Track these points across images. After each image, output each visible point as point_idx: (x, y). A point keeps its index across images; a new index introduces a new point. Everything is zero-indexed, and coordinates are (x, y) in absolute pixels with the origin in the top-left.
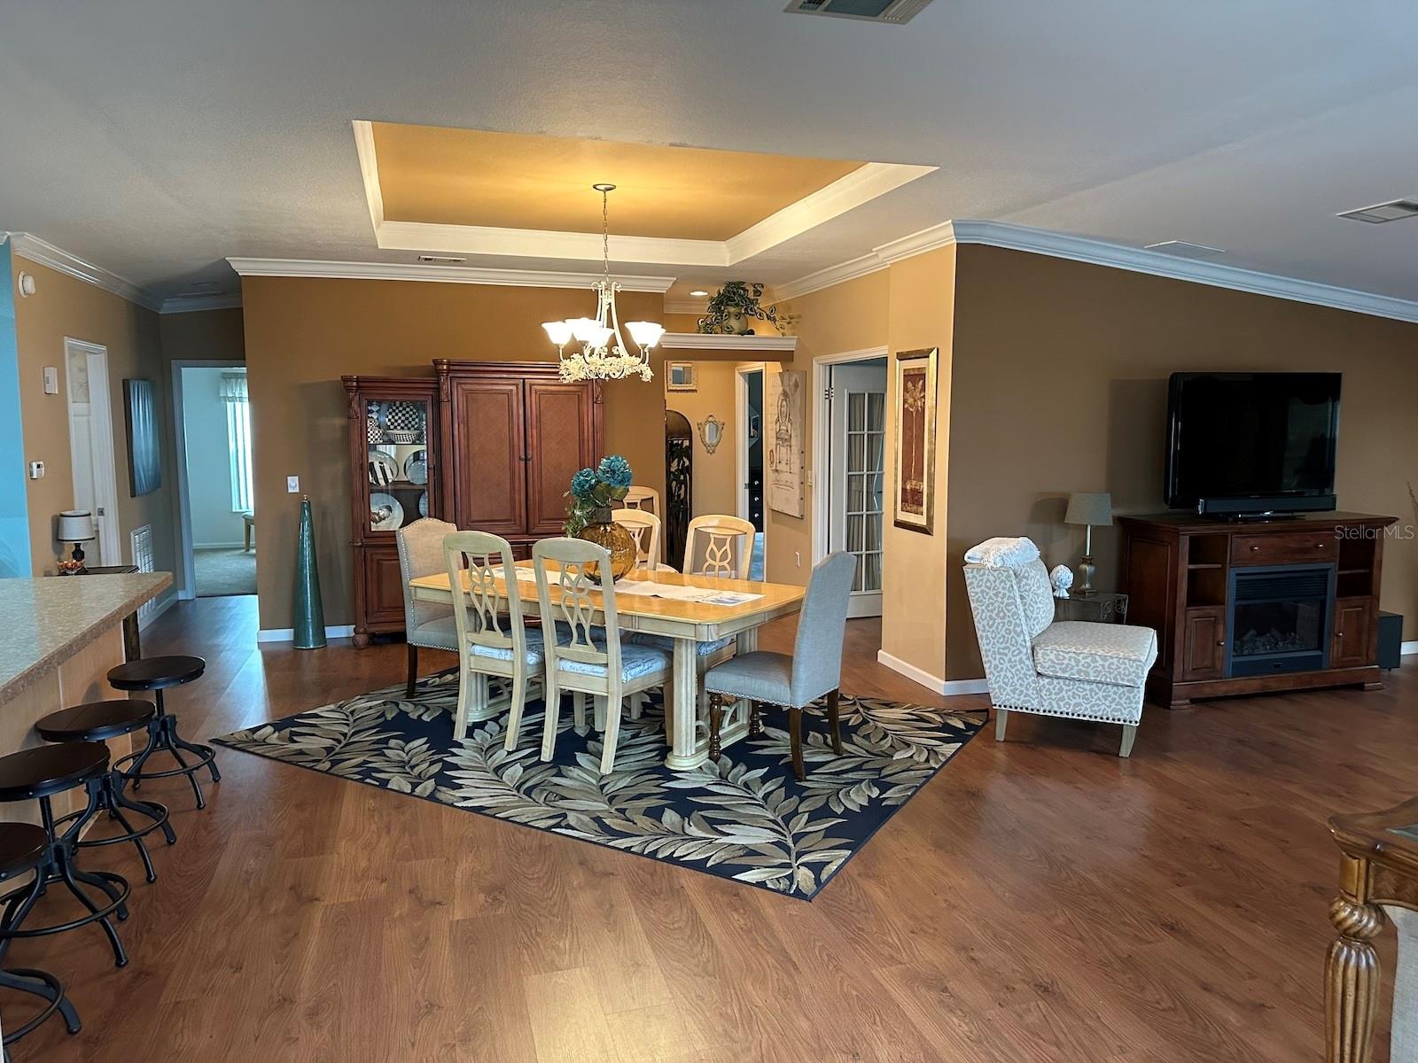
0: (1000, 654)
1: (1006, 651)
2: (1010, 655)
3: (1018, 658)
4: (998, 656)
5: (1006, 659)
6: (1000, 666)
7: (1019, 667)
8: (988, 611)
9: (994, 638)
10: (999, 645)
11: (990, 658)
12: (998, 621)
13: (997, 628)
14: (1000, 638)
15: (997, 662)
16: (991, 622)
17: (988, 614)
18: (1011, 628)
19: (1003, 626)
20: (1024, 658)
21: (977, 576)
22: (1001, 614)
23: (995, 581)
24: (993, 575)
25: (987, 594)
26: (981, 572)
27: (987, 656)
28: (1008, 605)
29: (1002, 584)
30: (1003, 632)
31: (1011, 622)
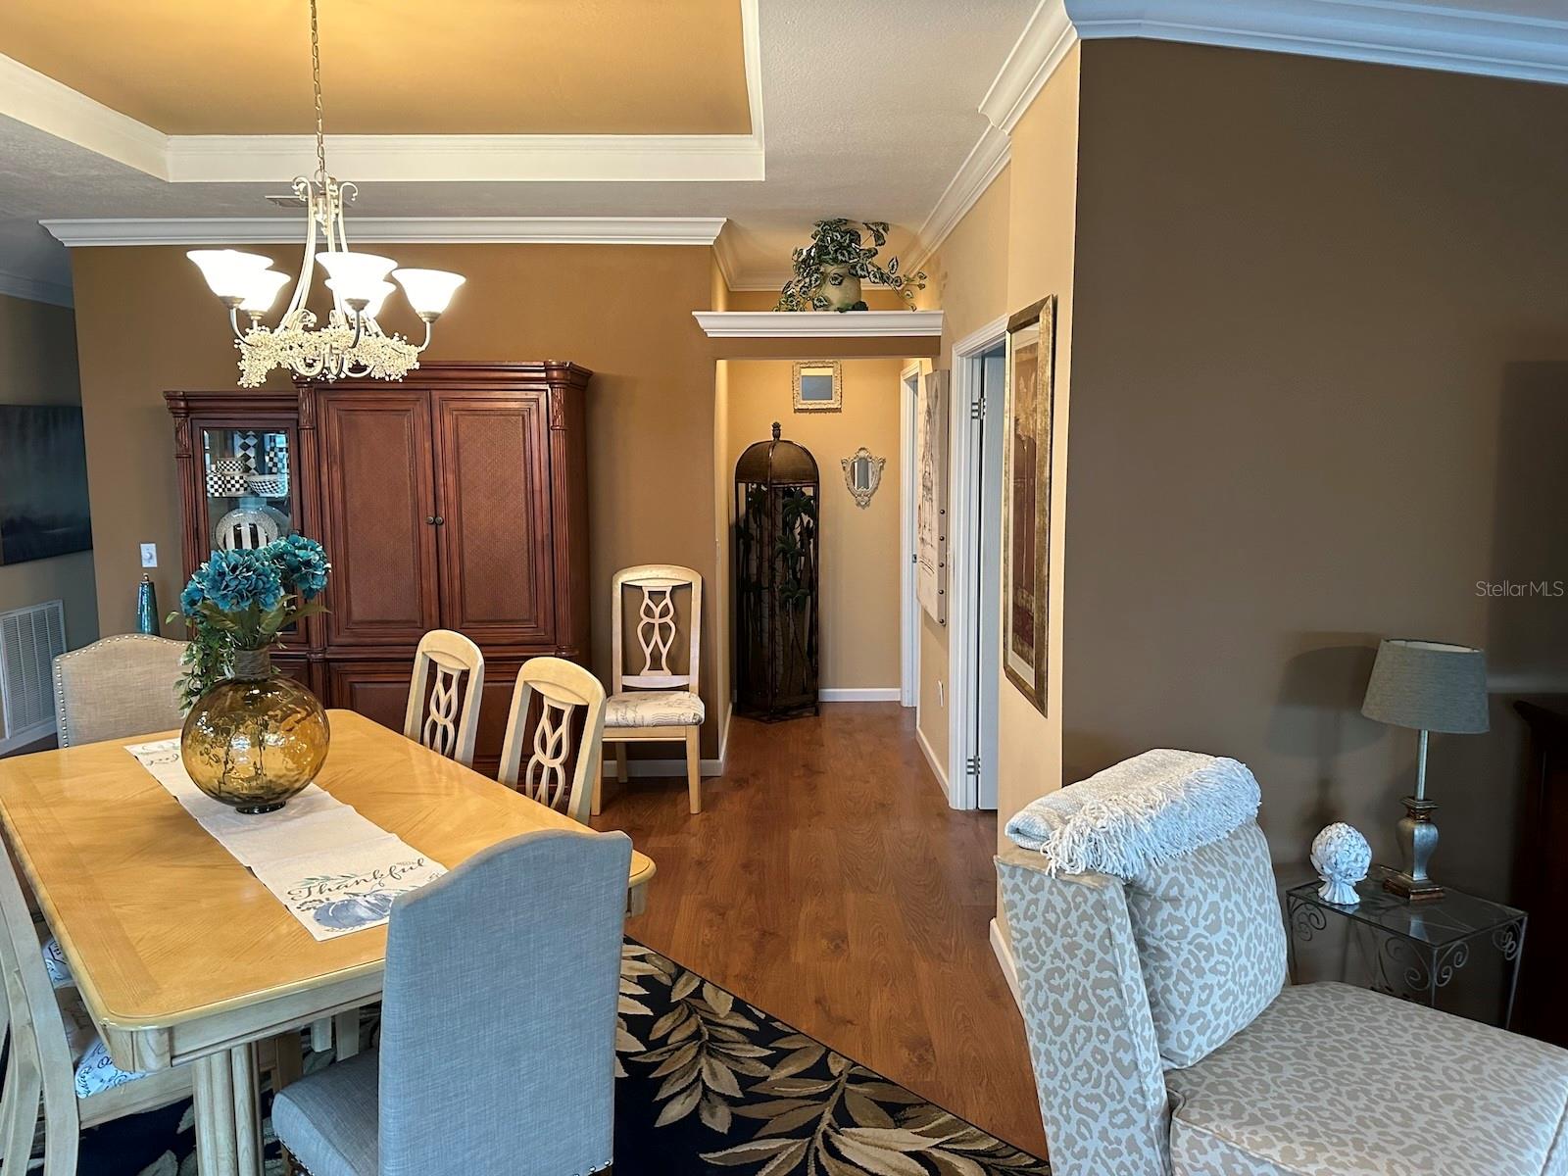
0: (1079, 1109)
1: (1096, 1107)
2: (1104, 1120)
3: (1124, 1134)
4: (1075, 1116)
5: (1096, 1128)
6: (1081, 1143)
7: (1127, 1159)
8: (1052, 989)
9: (1067, 1065)
10: (1076, 1086)
11: (1055, 1113)
12: (1075, 1021)
13: (1073, 1040)
14: (1080, 1068)
15: (1072, 1129)
16: (1058, 1020)
17: (1053, 996)
18: (1108, 1048)
19: (1088, 1039)
20: (1141, 1138)
21: (1025, 888)
22: (1083, 1006)
23: (1067, 913)
24: (1061, 893)
25: (1049, 942)
26: (1035, 880)
27: (1050, 1107)
28: (1099, 984)
29: (1085, 924)
30: (1086, 1054)
31: (1107, 1035)
